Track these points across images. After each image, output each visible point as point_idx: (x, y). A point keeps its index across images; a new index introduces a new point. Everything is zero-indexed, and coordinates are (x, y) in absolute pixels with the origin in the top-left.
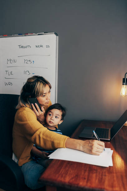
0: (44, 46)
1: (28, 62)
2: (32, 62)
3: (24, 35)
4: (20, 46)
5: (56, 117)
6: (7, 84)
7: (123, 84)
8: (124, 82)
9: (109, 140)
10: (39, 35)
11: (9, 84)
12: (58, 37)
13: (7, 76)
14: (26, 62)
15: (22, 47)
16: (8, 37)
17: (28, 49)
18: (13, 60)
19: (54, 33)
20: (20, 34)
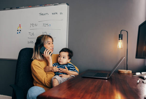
0: (59, 13)
1: (46, 25)
2: (49, 25)
3: (44, 6)
4: (41, 14)
5: (64, 58)
6: (30, 42)
7: (119, 39)
8: (120, 37)
9: (107, 78)
10: (55, 5)
11: (31, 43)
12: (69, 6)
13: (30, 36)
14: (44, 25)
15: (42, 14)
16: (32, 7)
17: (46, 15)
18: (35, 24)
19: (66, 3)
20: (41, 5)
